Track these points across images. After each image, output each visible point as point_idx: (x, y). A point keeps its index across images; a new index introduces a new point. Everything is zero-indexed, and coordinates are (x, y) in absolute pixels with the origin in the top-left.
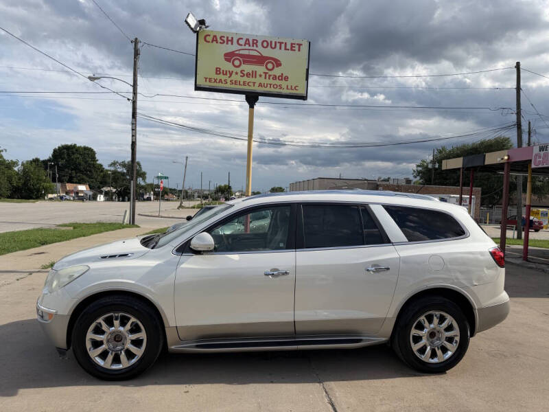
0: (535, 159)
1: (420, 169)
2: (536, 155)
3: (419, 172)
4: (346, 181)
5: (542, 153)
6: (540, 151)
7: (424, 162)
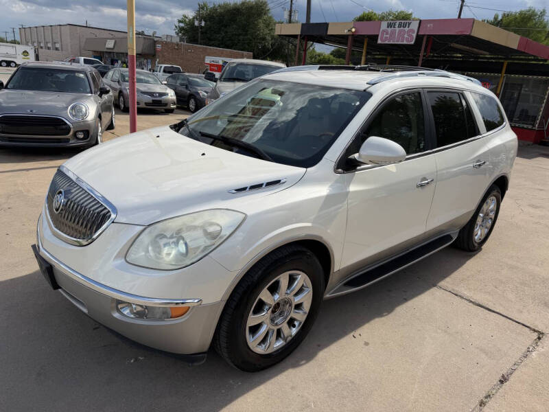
0: (383, 34)
1: (182, 25)
2: (384, 31)
3: (181, 29)
4: (113, 33)
5: (389, 29)
6: (388, 27)
7: (185, 17)
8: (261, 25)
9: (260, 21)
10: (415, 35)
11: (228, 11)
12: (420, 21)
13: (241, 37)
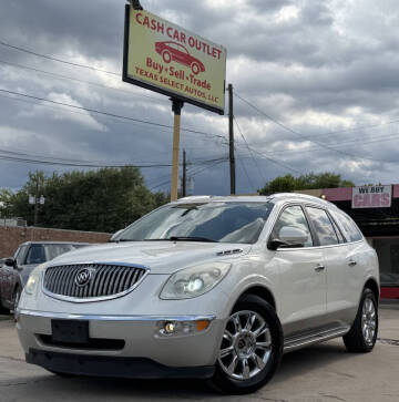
2: (356, 196)
6: (360, 193)
8: (133, 199)
9: (132, 193)
10: (390, 199)
11: (81, 182)
12: (393, 186)
13: (102, 217)
